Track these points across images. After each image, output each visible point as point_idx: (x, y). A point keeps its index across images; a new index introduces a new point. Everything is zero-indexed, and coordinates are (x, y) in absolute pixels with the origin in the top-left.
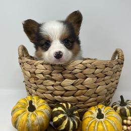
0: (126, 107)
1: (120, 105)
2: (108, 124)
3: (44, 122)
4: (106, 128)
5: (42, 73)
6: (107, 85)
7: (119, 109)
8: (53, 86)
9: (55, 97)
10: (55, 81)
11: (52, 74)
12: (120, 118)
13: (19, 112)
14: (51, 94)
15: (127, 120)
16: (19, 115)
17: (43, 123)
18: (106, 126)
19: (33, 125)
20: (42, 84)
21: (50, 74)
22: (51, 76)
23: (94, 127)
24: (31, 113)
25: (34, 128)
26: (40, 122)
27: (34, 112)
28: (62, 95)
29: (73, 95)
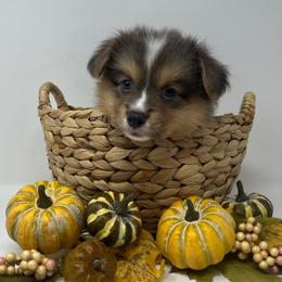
0: (245, 203)
1: (237, 200)
2: (206, 229)
3: (68, 228)
4: (201, 236)
5: (71, 135)
6: (203, 164)
7: (231, 205)
8: (91, 160)
9: (96, 182)
10: (95, 150)
11: (90, 137)
12: (230, 219)
13: (20, 207)
14: (88, 175)
15: (246, 223)
16: (18, 213)
17: (65, 230)
18: (203, 232)
19: (45, 232)
20: (72, 156)
21: (87, 136)
22: (89, 140)
23: (180, 235)
24: (42, 210)
25: (48, 238)
26: (60, 227)
27: (49, 209)
28: (108, 180)
29: (129, 181)
